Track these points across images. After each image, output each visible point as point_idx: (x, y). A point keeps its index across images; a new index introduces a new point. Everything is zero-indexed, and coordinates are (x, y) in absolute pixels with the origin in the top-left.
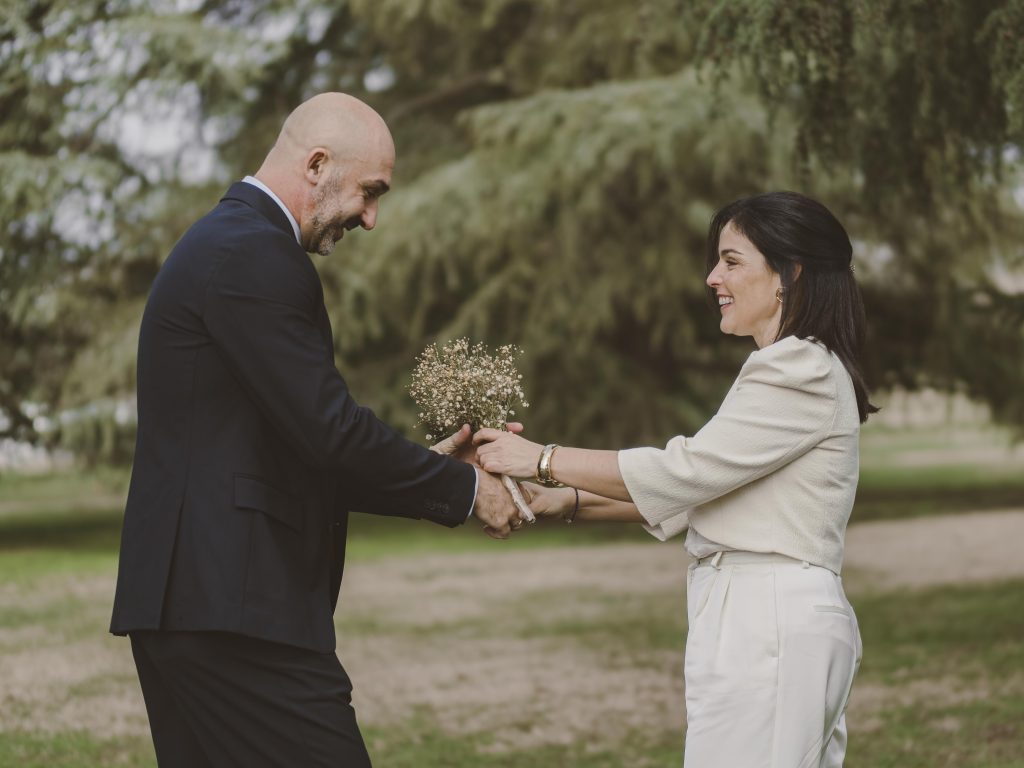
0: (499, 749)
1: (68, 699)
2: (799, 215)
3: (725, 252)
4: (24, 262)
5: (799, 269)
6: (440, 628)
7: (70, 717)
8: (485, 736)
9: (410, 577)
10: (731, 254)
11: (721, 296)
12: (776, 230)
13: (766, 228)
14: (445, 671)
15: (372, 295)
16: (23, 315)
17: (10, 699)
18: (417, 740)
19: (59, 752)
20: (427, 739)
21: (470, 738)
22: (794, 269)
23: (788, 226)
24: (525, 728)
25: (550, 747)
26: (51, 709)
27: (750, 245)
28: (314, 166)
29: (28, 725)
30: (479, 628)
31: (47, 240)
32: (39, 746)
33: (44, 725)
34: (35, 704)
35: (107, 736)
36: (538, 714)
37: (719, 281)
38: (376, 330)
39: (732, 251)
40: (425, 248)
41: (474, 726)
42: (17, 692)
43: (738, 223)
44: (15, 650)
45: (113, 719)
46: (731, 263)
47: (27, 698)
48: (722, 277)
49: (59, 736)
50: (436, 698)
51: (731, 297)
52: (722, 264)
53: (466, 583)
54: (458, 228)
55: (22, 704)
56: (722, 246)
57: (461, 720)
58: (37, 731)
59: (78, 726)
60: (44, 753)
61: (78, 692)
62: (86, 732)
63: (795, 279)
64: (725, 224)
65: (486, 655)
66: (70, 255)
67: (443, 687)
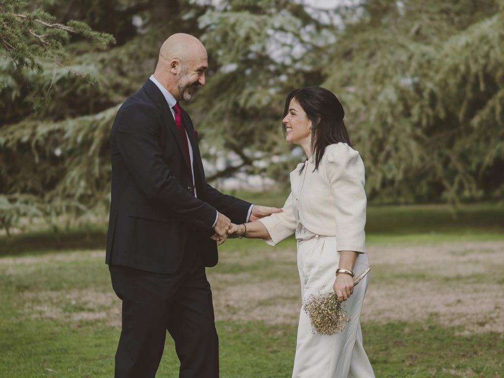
0: (466, 333)
1: (257, 306)
2: (322, 97)
3: (291, 110)
4: (248, 72)
5: (320, 119)
6: (458, 278)
7: (257, 315)
8: (461, 328)
9: (453, 253)
10: (293, 111)
11: (288, 127)
12: (312, 103)
13: (308, 102)
14: (452, 298)
15: (439, 94)
16: (246, 101)
17: (228, 306)
18: (426, 329)
19: (248, 330)
20: (432, 328)
21: (453, 328)
22: (317, 119)
23: (317, 101)
24: (482, 324)
25: (492, 333)
26: (247, 311)
27: (301, 108)
28: (174, 67)
29: (235, 318)
30: (478, 278)
31: (263, 60)
32: (239, 326)
33: (243, 318)
34: (240, 309)
35: (273, 323)
36: (491, 319)
37: (287, 121)
38: (442, 115)
39: (293, 109)
40: (468, 68)
41: (457, 323)
42: (231, 303)
43: (297, 98)
44: (233, 284)
45: (278, 316)
46: (293, 114)
47: (236, 306)
48: (289, 119)
49: (249, 323)
50: (442, 310)
51: (291, 128)
52: (289, 115)
53: (482, 257)
54: (487, 56)
55: (233, 308)
56: (290, 107)
57: (451, 321)
58: (239, 320)
59: (259, 318)
60: (241, 330)
61: (262, 304)
62: (263, 321)
63: (318, 123)
64: (292, 98)
65: (476, 291)
66: (272, 68)
67: (448, 305)
